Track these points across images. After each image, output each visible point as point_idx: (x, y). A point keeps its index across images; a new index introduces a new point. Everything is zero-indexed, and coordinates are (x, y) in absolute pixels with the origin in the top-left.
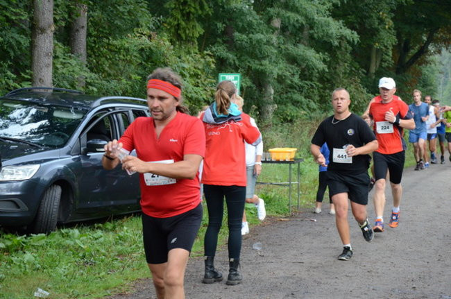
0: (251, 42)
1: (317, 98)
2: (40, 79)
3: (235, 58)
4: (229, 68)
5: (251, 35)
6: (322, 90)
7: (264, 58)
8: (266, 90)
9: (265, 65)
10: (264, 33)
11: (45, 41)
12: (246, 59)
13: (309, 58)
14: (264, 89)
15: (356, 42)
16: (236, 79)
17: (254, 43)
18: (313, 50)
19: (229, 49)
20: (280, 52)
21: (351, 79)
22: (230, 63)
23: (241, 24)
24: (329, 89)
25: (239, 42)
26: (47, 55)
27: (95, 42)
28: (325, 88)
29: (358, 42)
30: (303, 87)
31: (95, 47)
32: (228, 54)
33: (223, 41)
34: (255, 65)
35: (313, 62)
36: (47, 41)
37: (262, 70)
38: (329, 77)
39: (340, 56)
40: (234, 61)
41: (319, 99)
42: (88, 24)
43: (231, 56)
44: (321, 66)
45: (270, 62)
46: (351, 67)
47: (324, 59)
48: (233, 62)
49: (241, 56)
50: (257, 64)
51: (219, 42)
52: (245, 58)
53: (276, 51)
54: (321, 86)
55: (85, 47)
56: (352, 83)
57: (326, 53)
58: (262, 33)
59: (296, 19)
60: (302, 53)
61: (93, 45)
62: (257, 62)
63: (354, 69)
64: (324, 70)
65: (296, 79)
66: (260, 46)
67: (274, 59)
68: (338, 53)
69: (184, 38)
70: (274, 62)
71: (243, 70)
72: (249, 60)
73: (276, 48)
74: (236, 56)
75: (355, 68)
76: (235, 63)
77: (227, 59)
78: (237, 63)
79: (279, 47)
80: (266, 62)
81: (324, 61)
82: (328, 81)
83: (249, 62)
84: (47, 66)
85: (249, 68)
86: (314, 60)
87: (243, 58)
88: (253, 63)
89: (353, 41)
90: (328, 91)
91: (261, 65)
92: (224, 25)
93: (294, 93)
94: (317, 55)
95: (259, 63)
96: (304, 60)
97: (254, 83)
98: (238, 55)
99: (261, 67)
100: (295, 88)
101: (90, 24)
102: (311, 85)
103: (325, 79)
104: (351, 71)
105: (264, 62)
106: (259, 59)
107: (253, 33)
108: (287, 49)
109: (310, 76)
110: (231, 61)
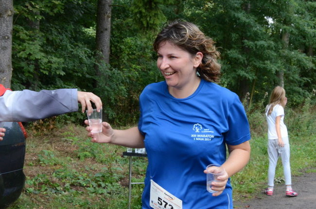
0: (256, 47)
3: (245, 58)
5: (256, 42)
7: (266, 59)
9: (268, 63)
10: (267, 40)
13: (301, 59)
17: (258, 47)
18: (304, 54)
19: (242, 53)
20: (279, 55)
22: (241, 62)
23: (249, 34)
25: (247, 47)
27: (118, 42)
30: (301, 82)
32: (239, 55)
34: (259, 64)
37: (264, 68)
40: (244, 61)
42: (111, 27)
43: (242, 58)
44: (310, 65)
45: (271, 62)
47: (313, 60)
49: (249, 57)
50: (261, 64)
51: (234, 48)
52: (253, 59)
53: (275, 54)
55: (109, 45)
58: (265, 41)
59: (290, 30)
62: (261, 62)
64: (313, 68)
65: (297, 77)
66: (263, 50)
69: (145, 26)
70: (274, 62)
71: (250, 68)
72: (256, 60)
73: (275, 52)
74: (246, 57)
76: (244, 62)
77: (239, 59)
78: (246, 62)
79: (278, 51)
81: (313, 62)
83: (255, 62)
85: (255, 67)
86: (305, 61)
87: (251, 59)
88: (258, 62)
91: (264, 64)
92: (237, 35)
93: (295, 86)
94: (308, 57)
98: (248, 57)
99: (264, 66)
100: (295, 82)
101: (114, 27)
105: (266, 62)
106: (263, 60)
107: (258, 41)
110: (242, 60)
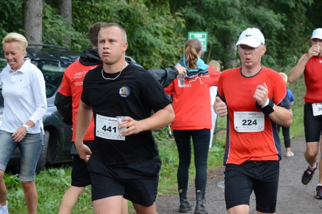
0: (217, 4)
1: (275, 54)
2: (31, 37)
3: (203, 18)
4: (198, 27)
6: (279, 47)
7: (228, 19)
8: (230, 47)
9: (230, 25)
11: (35, 4)
12: (212, 20)
13: (268, 18)
14: (228, 46)
15: (310, 4)
16: (203, 37)
17: (220, 5)
18: (272, 12)
19: (198, 11)
20: (243, 13)
21: (306, 37)
22: (198, 23)
24: (286, 46)
25: (206, 4)
26: (37, 15)
27: (79, 5)
28: (282, 45)
29: (312, 4)
31: (79, 9)
32: (196, 15)
33: (192, 3)
34: (220, 25)
35: (272, 22)
36: (37, 3)
37: (226, 29)
38: (286, 35)
39: (296, 16)
40: (202, 21)
41: (277, 55)
43: (199, 17)
44: (279, 25)
45: (234, 22)
46: (306, 27)
47: (282, 19)
48: (200, 22)
49: (208, 17)
50: (222, 24)
51: (189, 5)
52: (212, 18)
53: (239, 13)
54: (279, 43)
55: (71, 9)
56: (307, 41)
57: (284, 14)
60: (262, 14)
61: (78, 7)
62: (222, 22)
63: (308, 28)
64: (281, 29)
66: (225, 8)
67: (237, 19)
68: (294, 14)
70: (237, 22)
71: (209, 29)
72: (216, 20)
73: (239, 10)
74: (204, 16)
75: (310, 27)
76: (202, 24)
77: (196, 19)
78: (205, 23)
79: (242, 9)
80: (230, 22)
81: (282, 21)
82: (286, 39)
83: (215, 22)
84: (38, 25)
85: (216, 27)
86: (273, 20)
87: (210, 19)
88: (219, 23)
89: (308, 3)
90: (285, 48)
91: (226, 25)
94: (276, 16)
95: (224, 23)
96: (265, 20)
97: (219, 41)
98: (206, 16)
99: (226, 27)
102: (270, 43)
103: (283, 38)
104: (306, 30)
105: (228, 22)
106: (224, 20)
108: (249, 10)
109: (269, 34)
110: (199, 21)
